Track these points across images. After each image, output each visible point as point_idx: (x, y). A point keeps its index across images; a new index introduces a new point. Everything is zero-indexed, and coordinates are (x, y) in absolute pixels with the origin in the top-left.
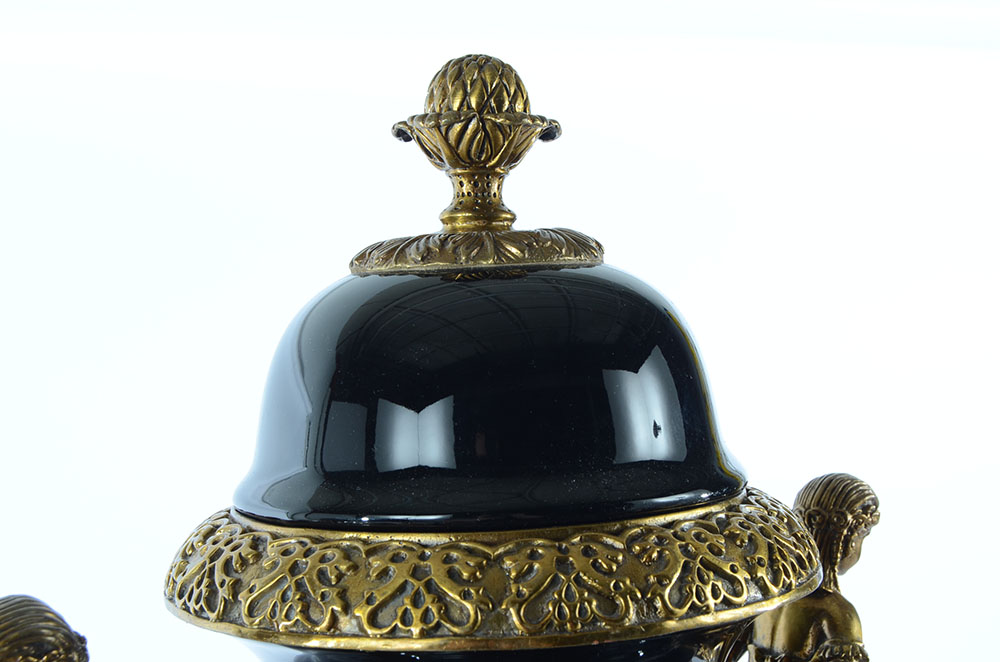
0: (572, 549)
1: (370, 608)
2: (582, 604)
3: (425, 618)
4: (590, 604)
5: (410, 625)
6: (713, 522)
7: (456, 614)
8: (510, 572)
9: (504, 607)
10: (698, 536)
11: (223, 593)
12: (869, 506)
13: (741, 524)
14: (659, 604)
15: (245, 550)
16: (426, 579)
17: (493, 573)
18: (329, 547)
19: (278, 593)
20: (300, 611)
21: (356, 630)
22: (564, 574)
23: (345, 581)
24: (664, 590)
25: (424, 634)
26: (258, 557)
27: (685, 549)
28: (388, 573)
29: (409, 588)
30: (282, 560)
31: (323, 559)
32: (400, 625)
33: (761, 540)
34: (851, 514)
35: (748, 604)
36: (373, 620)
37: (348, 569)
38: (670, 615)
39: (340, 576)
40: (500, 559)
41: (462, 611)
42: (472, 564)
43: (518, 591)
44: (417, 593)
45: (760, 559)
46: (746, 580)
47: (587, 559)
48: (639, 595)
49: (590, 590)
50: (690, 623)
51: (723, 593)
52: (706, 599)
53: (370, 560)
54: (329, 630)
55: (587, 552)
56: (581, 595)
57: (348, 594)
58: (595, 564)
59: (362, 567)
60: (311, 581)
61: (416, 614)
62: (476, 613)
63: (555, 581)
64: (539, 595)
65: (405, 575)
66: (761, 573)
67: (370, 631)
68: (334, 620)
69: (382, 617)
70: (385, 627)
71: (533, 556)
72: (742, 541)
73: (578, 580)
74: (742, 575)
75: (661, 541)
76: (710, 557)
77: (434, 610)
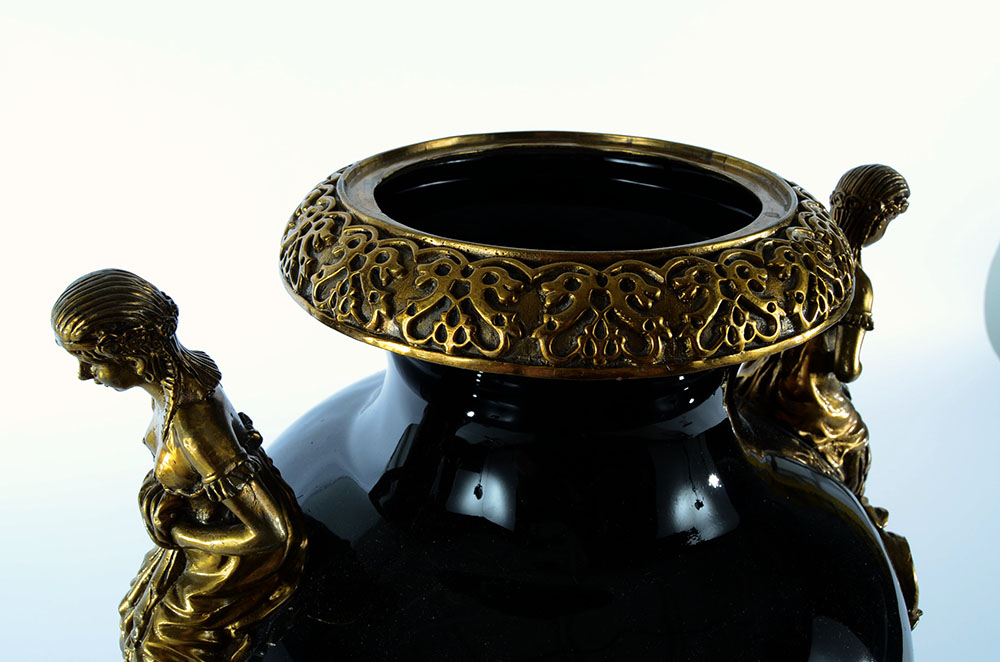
0: (611, 280)
1: (411, 318)
2: (611, 341)
3: (459, 337)
4: (620, 342)
5: (444, 342)
6: (758, 253)
7: (487, 337)
8: (544, 300)
9: (533, 336)
10: (741, 270)
11: (302, 270)
12: (901, 198)
13: (787, 255)
14: (689, 345)
15: (324, 233)
16: (463, 299)
17: (530, 296)
18: (388, 246)
19: (338, 285)
20: (353, 307)
21: (398, 335)
22: (598, 309)
23: (394, 284)
24: (696, 332)
25: (456, 352)
26: (334, 240)
27: (725, 286)
28: (431, 284)
29: (448, 304)
30: (348, 251)
31: (380, 259)
32: (435, 340)
33: (805, 273)
34: (885, 203)
35: (779, 340)
36: (413, 330)
37: (398, 274)
38: (698, 355)
39: (390, 278)
40: (537, 284)
41: (493, 334)
42: (509, 288)
43: (550, 322)
44: (454, 311)
45: (800, 294)
46: (782, 318)
47: (624, 293)
48: (670, 335)
49: (622, 326)
50: (718, 363)
51: (756, 332)
52: (738, 339)
53: (419, 267)
54: (376, 329)
55: (626, 286)
56: (612, 331)
57: (395, 298)
58: (632, 301)
59: (411, 273)
60: (364, 278)
61: (451, 333)
62: (505, 340)
63: (588, 314)
64: (570, 329)
65: (445, 290)
66: (798, 309)
67: (409, 340)
68: (380, 321)
69: (422, 327)
70: (422, 338)
71: (571, 285)
72: (785, 275)
73: (611, 316)
74: (778, 313)
75: (702, 277)
76: (750, 296)
77: (467, 331)
